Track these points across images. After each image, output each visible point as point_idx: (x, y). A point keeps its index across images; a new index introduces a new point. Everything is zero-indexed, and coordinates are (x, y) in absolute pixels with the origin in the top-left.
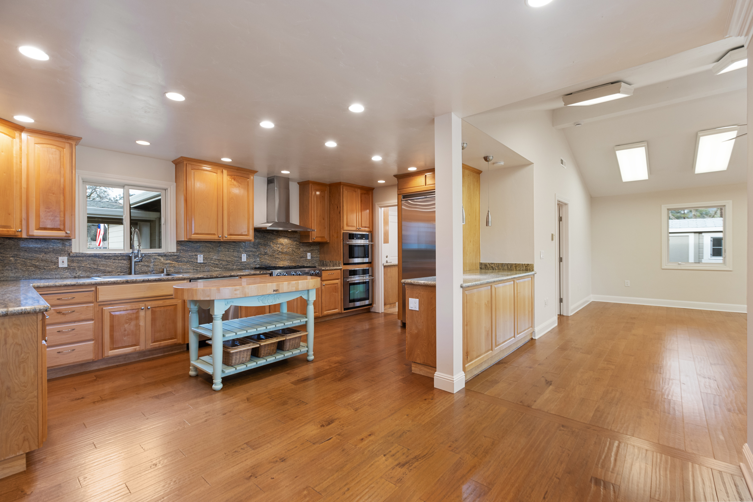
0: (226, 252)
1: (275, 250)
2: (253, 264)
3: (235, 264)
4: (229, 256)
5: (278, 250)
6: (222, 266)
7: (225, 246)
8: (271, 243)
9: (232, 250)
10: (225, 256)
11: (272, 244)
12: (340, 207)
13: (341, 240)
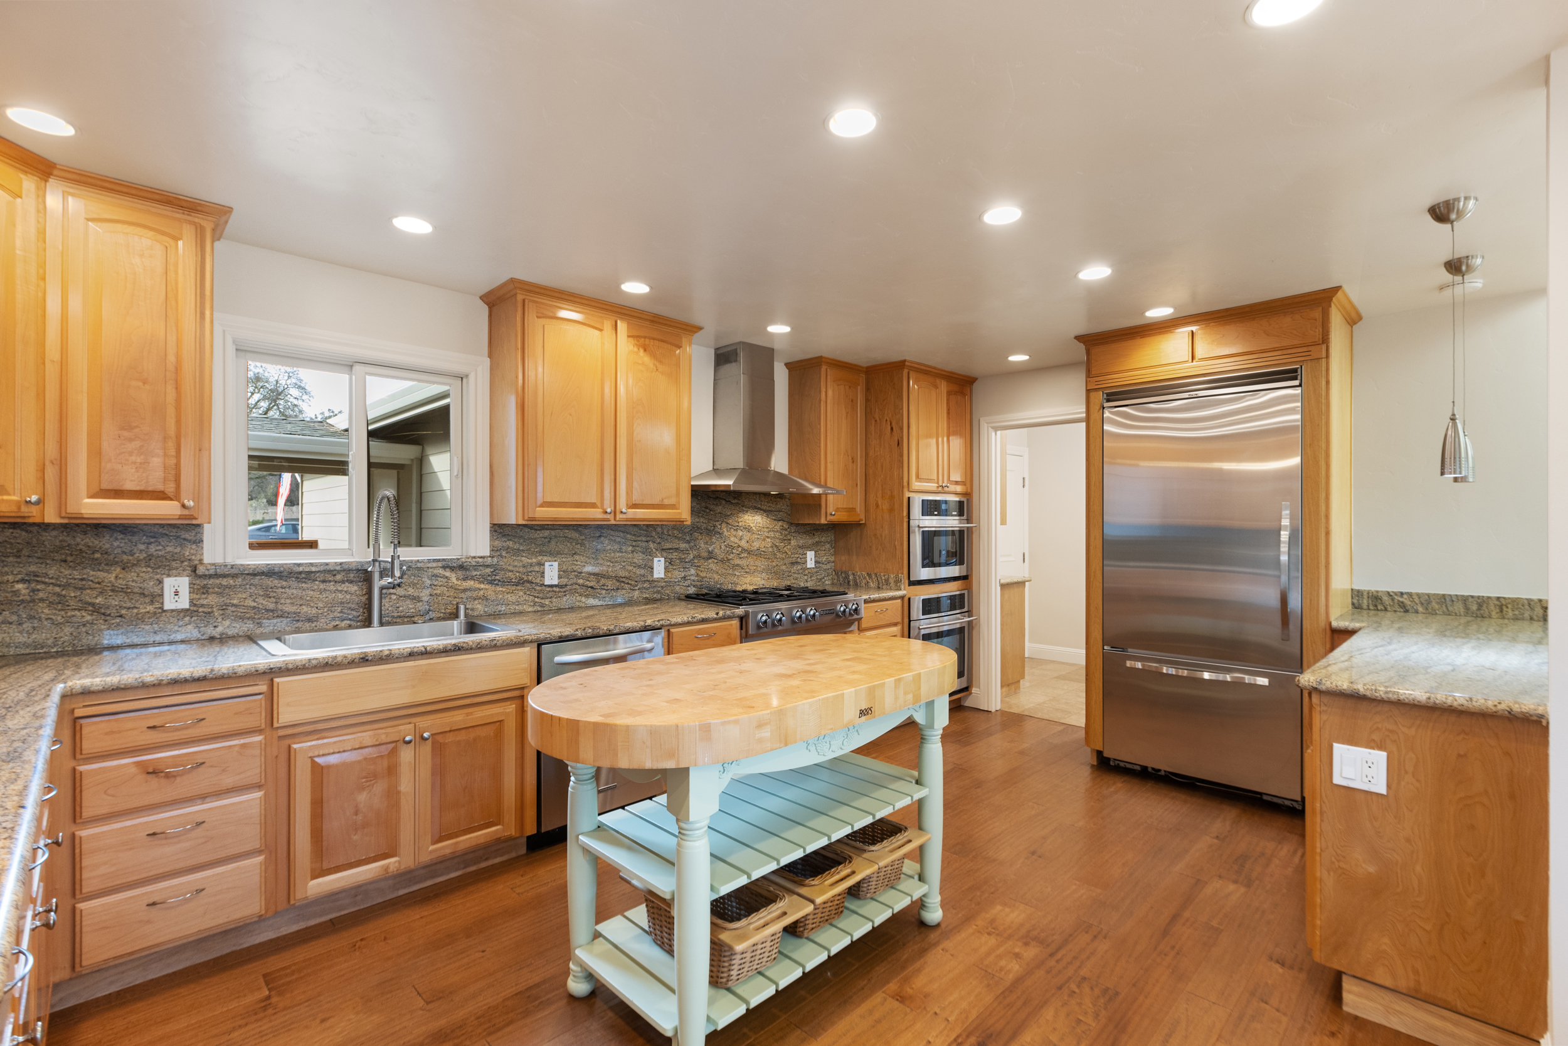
0: (614, 552)
1: (732, 544)
2: (681, 584)
3: (637, 586)
4: (623, 564)
5: (739, 546)
6: (604, 592)
7: (613, 536)
8: (724, 525)
9: (630, 548)
10: (612, 564)
11: (725, 530)
12: (902, 429)
13: (903, 517)
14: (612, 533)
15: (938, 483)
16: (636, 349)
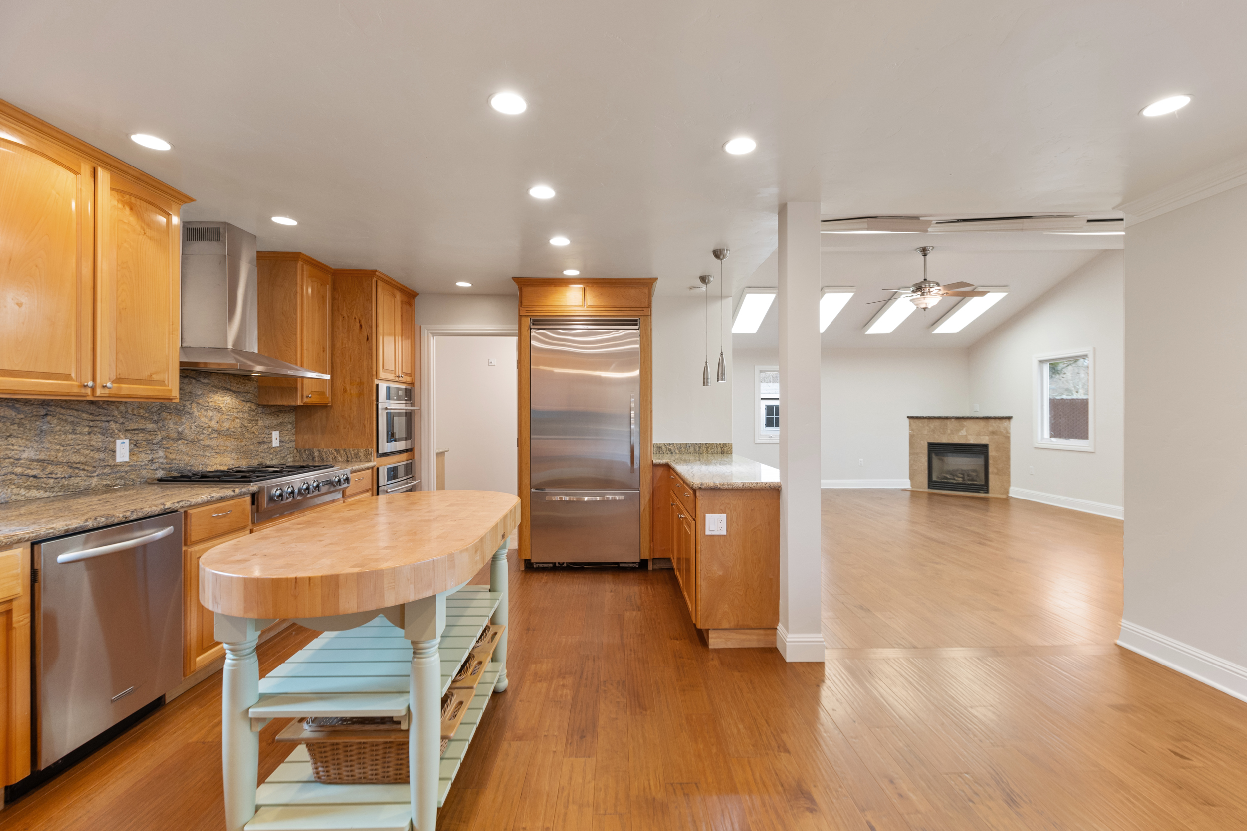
0: (65, 433)
1: (202, 424)
2: (148, 467)
3: (95, 472)
4: (78, 447)
5: (209, 427)
6: (52, 481)
7: (64, 415)
8: (194, 405)
9: (87, 429)
10: (62, 448)
11: (195, 410)
12: (371, 327)
13: (372, 400)
14: (63, 411)
15: (395, 374)
16: (120, 206)
